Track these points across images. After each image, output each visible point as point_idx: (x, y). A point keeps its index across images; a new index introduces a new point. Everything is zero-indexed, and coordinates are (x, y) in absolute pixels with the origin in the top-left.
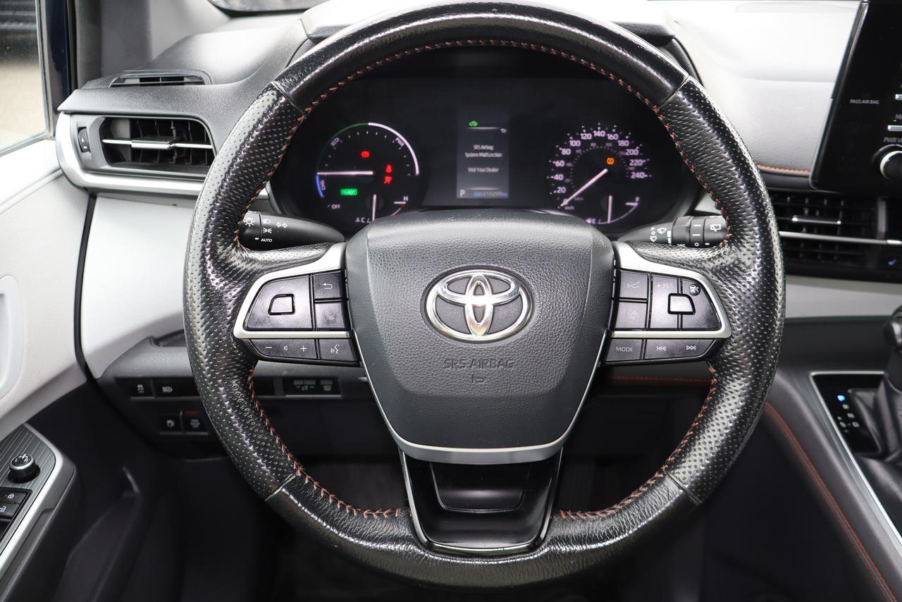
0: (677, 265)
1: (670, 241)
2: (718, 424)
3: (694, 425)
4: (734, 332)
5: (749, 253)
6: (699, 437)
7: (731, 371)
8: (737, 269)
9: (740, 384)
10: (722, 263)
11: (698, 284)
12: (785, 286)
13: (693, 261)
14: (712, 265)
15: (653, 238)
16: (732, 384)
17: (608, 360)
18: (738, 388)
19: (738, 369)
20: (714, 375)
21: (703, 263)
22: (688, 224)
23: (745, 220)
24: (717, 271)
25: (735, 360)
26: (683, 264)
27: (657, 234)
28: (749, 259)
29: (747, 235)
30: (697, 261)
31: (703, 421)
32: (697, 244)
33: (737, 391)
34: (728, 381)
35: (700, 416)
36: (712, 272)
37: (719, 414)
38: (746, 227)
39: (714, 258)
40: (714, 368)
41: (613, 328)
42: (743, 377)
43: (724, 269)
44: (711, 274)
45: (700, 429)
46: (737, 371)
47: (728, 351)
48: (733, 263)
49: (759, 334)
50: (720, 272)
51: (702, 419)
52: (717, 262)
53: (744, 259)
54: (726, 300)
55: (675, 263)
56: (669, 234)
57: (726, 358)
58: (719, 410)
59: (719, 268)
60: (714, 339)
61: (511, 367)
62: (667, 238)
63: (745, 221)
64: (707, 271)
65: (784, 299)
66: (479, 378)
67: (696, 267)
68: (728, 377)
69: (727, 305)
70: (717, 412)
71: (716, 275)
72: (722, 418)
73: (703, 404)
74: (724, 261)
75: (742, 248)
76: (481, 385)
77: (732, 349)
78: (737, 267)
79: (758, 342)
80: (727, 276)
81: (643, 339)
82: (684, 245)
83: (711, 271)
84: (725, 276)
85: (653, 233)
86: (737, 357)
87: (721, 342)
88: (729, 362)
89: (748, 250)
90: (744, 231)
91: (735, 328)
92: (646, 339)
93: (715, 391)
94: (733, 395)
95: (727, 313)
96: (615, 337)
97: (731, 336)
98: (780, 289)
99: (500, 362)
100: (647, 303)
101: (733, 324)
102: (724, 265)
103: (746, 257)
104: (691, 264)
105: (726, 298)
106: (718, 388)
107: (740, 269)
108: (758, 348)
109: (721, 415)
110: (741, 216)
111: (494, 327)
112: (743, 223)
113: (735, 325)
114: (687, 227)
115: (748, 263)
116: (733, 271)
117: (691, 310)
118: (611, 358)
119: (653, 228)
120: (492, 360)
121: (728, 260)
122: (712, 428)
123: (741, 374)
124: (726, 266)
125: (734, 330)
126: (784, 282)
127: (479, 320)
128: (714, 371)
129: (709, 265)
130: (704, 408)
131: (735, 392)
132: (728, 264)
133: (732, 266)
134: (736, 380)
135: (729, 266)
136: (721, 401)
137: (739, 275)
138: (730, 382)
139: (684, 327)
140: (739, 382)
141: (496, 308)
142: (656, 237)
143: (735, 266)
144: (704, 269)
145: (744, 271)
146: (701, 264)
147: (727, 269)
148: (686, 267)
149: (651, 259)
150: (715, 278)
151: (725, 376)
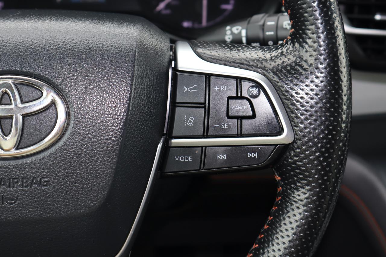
0: (237, 65)
1: (244, 40)
2: (282, 237)
3: (260, 237)
4: (297, 137)
5: (311, 49)
6: (263, 251)
7: (295, 178)
8: (298, 68)
9: (305, 193)
10: (283, 62)
11: (258, 86)
12: (350, 84)
13: (253, 60)
14: (273, 64)
15: (228, 38)
16: (297, 193)
17: (166, 171)
18: (303, 197)
19: (301, 176)
20: (279, 183)
21: (264, 63)
22: (261, 23)
23: (306, 12)
24: (278, 70)
25: (299, 167)
26: (243, 64)
27: (232, 33)
28: (311, 56)
29: (309, 30)
30: (258, 60)
31: (268, 233)
32: (271, 43)
33: (301, 200)
34: (293, 190)
35: (266, 227)
36: (273, 72)
37: (283, 226)
38: (308, 21)
39: (276, 57)
40: (279, 176)
41: (170, 136)
42: (308, 185)
43: (285, 68)
44: (271, 74)
45: (265, 242)
46: (301, 178)
47: (292, 158)
48: (295, 62)
49: (323, 138)
50: (281, 71)
51: (267, 231)
52: (279, 62)
53: (306, 56)
54: (287, 102)
55: (234, 62)
56: (244, 33)
57: (290, 164)
58: (283, 222)
59: (280, 67)
60: (276, 145)
61: (46, 185)
62: (241, 37)
63: (306, 15)
64: (267, 71)
65: (350, 99)
66: (9, 199)
67: (257, 67)
68: (293, 186)
69: (289, 108)
70: (282, 224)
71: (277, 75)
72: (287, 230)
73: (269, 214)
74: (286, 60)
75: (304, 44)
76: (13, 207)
77: (296, 156)
78: (300, 66)
79: (322, 147)
80: (289, 76)
81: (202, 147)
82: (257, 45)
83: (272, 70)
84: (286, 76)
85: (228, 32)
86: (300, 163)
87: (284, 148)
88: (293, 169)
89: (310, 47)
90: (305, 26)
91: (297, 132)
92: (206, 147)
93: (281, 200)
94: (297, 205)
95: (289, 117)
96: (173, 145)
97: (294, 142)
98: (345, 89)
99: (33, 180)
100: (205, 107)
101: (295, 128)
102: (285, 64)
103: (308, 54)
104: (251, 63)
105: (287, 100)
106: (283, 198)
107: (302, 67)
108: (322, 154)
109: (285, 227)
110: (302, 8)
111: (25, 141)
112: (305, 17)
113: (298, 129)
114: (260, 26)
115: (311, 60)
116: (295, 70)
117: (251, 114)
118: (170, 169)
119: (228, 28)
120: (23, 178)
121: (291, 59)
122: (276, 241)
123: (305, 182)
124: (287, 65)
125: (296, 134)
126: (350, 80)
127: (6, 133)
128: (279, 178)
129: (270, 65)
130: (270, 218)
131: (300, 202)
132: (289, 62)
133: (293, 65)
134: (300, 189)
135: (290, 65)
136: (286, 211)
137: (301, 74)
138: (295, 191)
139: (244, 133)
140: (303, 190)
141: (26, 118)
142: (231, 37)
143: (296, 64)
144: (264, 68)
145: (305, 70)
146: (262, 63)
147: (289, 68)
148: (245, 67)
149: (210, 59)
150: (276, 79)
151: (289, 184)
